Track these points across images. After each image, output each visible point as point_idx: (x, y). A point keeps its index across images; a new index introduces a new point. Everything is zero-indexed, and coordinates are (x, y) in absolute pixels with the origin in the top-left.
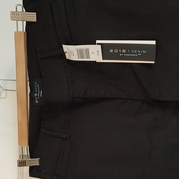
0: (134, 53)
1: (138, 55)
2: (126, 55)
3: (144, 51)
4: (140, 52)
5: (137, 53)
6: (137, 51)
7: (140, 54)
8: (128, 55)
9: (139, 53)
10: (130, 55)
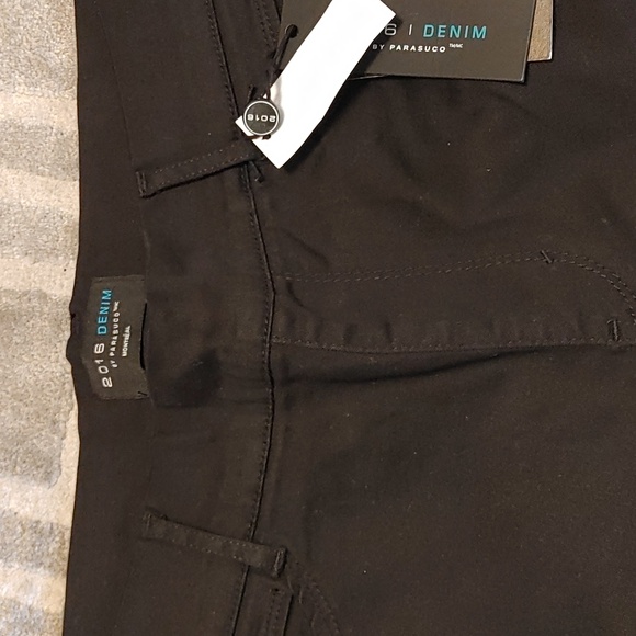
0: (434, 41)
1: (447, 47)
2: (399, 48)
3: (475, 28)
4: (458, 36)
5: (446, 41)
6: (448, 29)
7: (460, 46)
8: (406, 48)
9: (455, 41)
10: (413, 48)
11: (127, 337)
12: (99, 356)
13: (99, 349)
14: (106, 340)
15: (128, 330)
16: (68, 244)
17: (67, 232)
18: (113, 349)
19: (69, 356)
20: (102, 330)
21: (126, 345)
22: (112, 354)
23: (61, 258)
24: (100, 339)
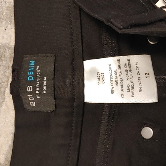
11: (45, 82)
12: (30, 93)
13: (30, 89)
14: (33, 83)
15: (45, 78)
16: (8, 16)
17: (7, 10)
18: (38, 89)
19: (12, 92)
20: (30, 79)
21: (45, 87)
22: (37, 92)
23: (4, 23)
24: (30, 83)
